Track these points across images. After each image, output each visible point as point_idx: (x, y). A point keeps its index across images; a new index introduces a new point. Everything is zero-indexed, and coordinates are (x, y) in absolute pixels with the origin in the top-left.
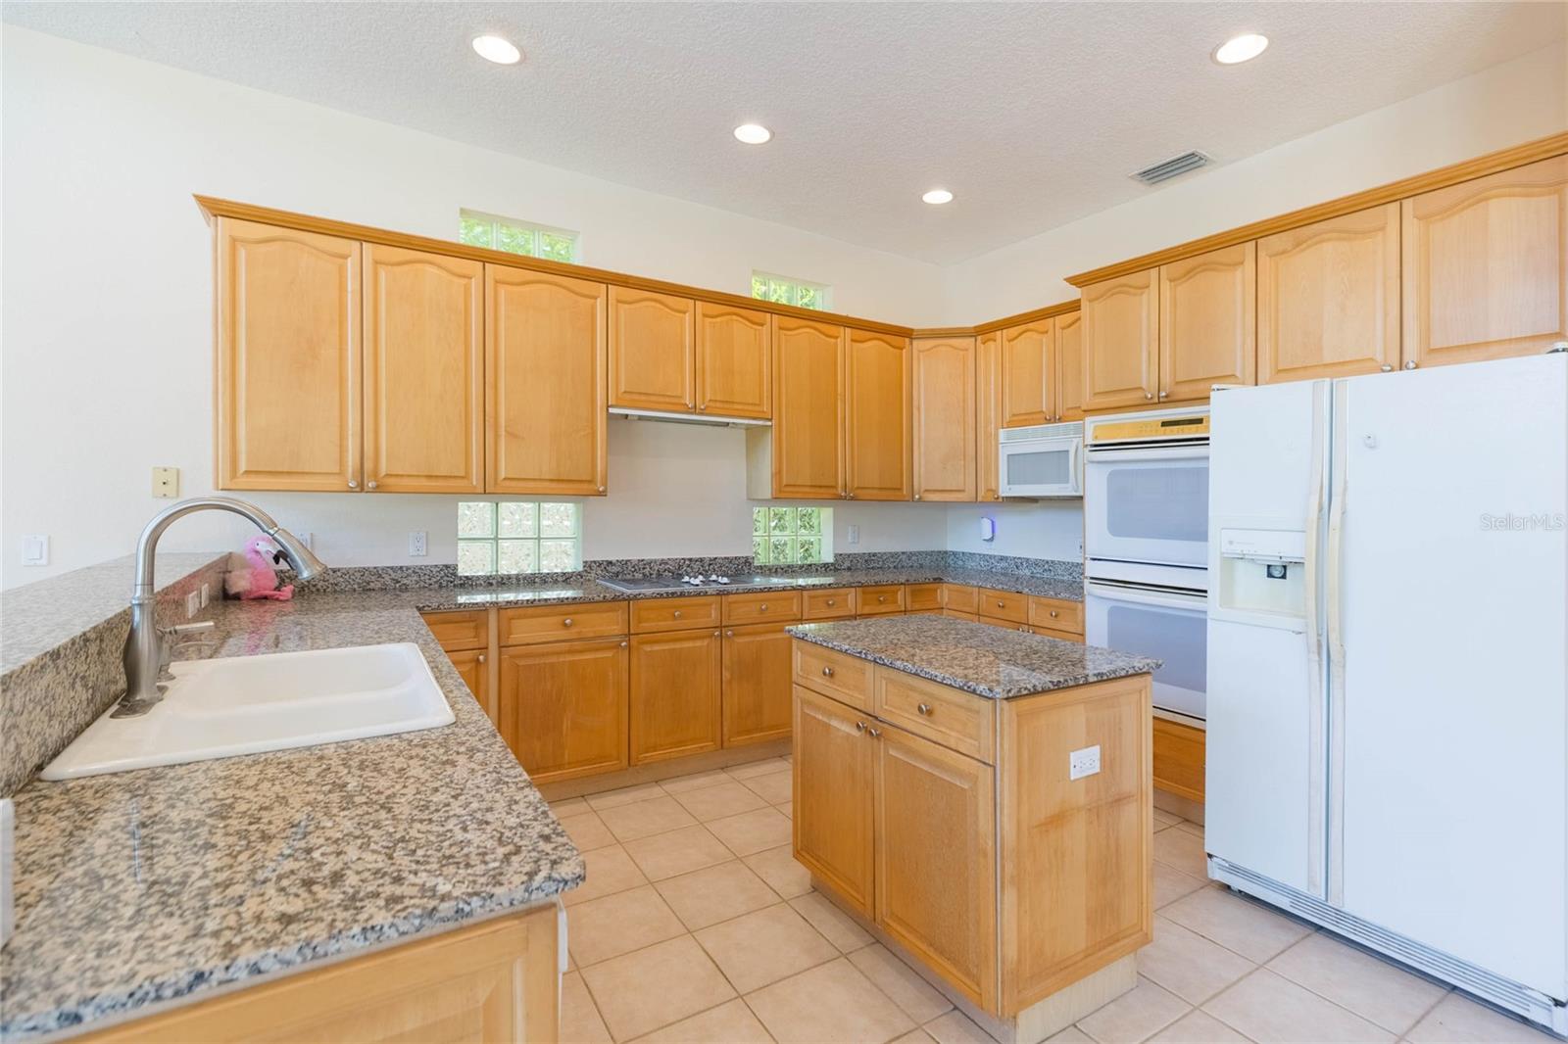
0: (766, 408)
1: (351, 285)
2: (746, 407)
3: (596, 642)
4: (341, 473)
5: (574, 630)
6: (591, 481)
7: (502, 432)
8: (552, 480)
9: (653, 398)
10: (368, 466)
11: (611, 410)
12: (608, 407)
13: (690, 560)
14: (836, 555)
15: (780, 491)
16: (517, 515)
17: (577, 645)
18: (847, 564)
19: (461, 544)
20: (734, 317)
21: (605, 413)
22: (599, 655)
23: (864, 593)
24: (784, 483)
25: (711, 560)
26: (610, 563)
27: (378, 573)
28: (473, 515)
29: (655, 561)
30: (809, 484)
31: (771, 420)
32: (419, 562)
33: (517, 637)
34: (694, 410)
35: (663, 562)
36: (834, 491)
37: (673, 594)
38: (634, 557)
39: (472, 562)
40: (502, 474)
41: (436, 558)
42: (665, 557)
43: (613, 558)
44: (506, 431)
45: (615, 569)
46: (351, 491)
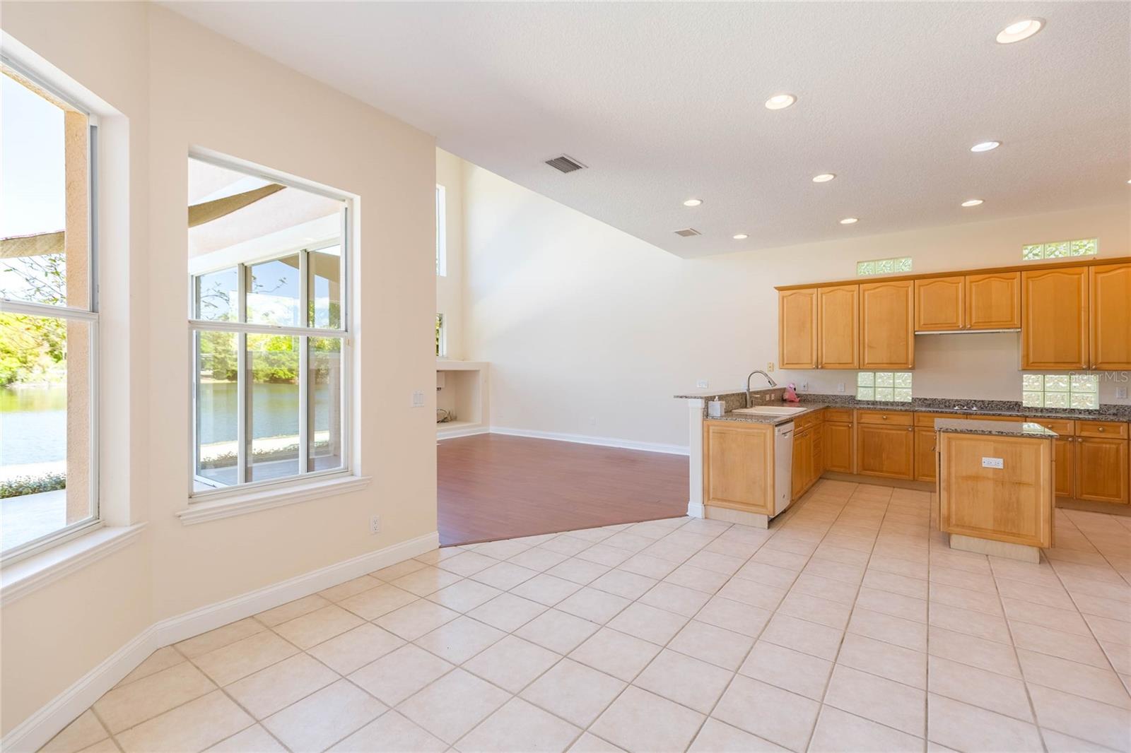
0: (1017, 322)
1: (815, 302)
2: (1002, 323)
3: (900, 427)
4: (811, 363)
5: (887, 421)
6: (906, 363)
7: (866, 346)
8: (887, 364)
9: (939, 325)
10: (819, 361)
11: (916, 333)
12: (915, 332)
13: (975, 401)
14: (1100, 405)
15: (1027, 365)
16: (884, 378)
17: (889, 427)
18: (1112, 411)
19: (859, 389)
20: (993, 279)
21: (913, 335)
22: (899, 432)
23: (1082, 424)
24: (1031, 361)
25: (989, 401)
26: (926, 399)
27: (827, 397)
28: (864, 378)
29: (952, 400)
30: (1053, 361)
31: (1021, 328)
32: (842, 394)
33: (862, 421)
34: (964, 328)
35: (957, 401)
36: (1078, 365)
37: (937, 411)
38: (940, 397)
39: (863, 395)
40: (866, 362)
41: (848, 393)
42: (959, 398)
43: (928, 398)
44: (868, 345)
45: (929, 402)
46: (814, 369)
